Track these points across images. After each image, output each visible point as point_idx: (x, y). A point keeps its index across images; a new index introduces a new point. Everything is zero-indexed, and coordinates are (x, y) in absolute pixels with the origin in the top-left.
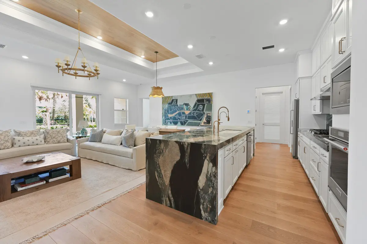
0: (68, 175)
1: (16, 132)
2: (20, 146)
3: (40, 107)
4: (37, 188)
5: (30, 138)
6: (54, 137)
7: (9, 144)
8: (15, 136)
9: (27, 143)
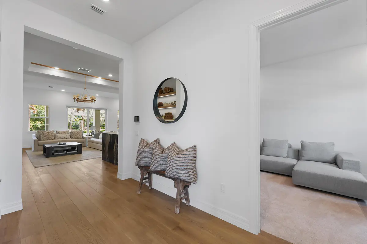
0: (76, 152)
1: (56, 132)
2: (58, 139)
3: (78, 116)
4: (62, 155)
5: (63, 135)
6: (75, 135)
7: (53, 138)
8: (56, 133)
9: (61, 137)
